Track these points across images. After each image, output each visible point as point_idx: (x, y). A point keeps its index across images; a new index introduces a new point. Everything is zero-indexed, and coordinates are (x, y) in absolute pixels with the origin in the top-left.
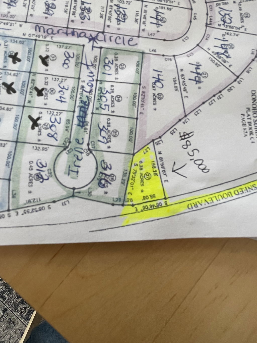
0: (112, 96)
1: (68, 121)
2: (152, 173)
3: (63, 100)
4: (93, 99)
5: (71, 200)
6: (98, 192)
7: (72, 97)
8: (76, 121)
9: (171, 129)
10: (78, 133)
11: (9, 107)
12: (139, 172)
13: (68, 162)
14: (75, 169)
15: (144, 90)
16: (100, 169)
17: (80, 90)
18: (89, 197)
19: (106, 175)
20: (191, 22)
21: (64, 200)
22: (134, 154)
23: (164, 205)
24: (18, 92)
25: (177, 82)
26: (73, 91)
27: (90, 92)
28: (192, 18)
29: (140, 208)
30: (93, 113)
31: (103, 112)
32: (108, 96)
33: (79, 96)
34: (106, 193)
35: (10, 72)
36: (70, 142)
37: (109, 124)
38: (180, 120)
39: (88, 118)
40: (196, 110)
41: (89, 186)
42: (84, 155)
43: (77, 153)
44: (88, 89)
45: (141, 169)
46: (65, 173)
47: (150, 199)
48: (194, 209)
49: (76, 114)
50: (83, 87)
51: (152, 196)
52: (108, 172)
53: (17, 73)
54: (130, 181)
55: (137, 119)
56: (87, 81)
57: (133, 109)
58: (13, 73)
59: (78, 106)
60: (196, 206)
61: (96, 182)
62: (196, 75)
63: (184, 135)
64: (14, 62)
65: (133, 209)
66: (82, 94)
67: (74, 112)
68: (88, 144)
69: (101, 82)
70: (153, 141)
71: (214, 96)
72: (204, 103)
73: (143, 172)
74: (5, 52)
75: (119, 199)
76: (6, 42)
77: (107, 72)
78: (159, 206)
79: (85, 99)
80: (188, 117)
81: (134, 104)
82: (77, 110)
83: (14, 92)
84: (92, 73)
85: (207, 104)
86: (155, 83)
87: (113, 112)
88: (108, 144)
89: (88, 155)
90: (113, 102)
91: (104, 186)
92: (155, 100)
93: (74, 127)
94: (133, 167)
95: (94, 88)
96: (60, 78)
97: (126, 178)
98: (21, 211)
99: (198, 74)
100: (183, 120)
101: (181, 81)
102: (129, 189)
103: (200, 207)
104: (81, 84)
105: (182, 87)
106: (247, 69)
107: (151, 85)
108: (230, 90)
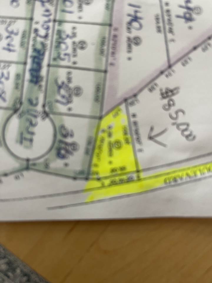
0: (74, 43)
2: (123, 141)
3: (11, 48)
4: (49, 47)
5: (25, 173)
6: (57, 164)
7: (22, 44)
8: (28, 76)
9: (150, 85)
10: (30, 91)
12: (107, 140)
13: (20, 127)
14: (28, 136)
15: (116, 33)
16: (59, 137)
17: (33, 35)
18: (46, 169)
19: (66, 144)
21: (17, 173)
22: (101, 118)
26: (24, 36)
27: (46, 36)
30: (49, 65)
31: (63, 63)
32: (69, 41)
33: (31, 43)
34: (66, 165)
36: (21, 103)
37: (69, 80)
38: (162, 73)
41: (46, 157)
43: (29, 117)
44: (42, 32)
45: (110, 136)
46: (17, 141)
47: (119, 172)
50: (36, 31)
51: (122, 168)
54: (97, 151)
55: (105, 72)
56: (41, 23)
59: (31, 57)
61: (54, 152)
62: (185, 10)
63: (167, 93)
66: (35, 40)
67: (25, 63)
68: (44, 106)
70: (126, 100)
72: (195, 48)
75: (82, 172)
77: (68, 9)
79: (39, 47)
81: (102, 52)
82: (29, 61)
84: (47, 11)
86: (130, 23)
87: (75, 63)
89: (43, 119)
90: (74, 50)
91: (63, 157)
92: (129, 46)
97: (91, 147)
99: (188, 8)
100: (166, 73)
104: (34, 26)
105: (167, 27)
107: (125, 26)
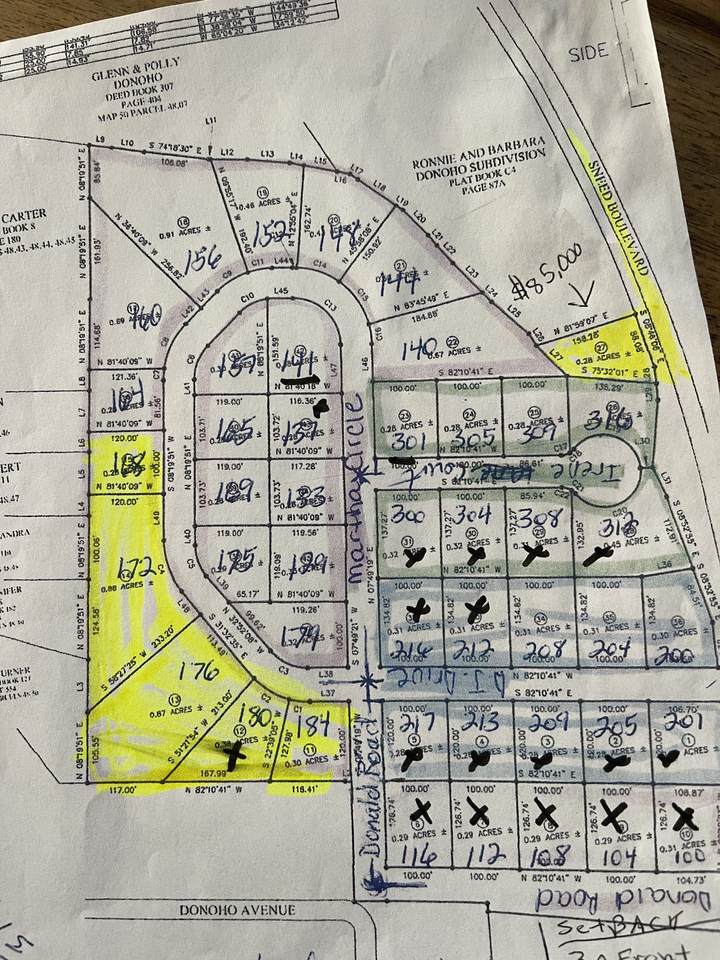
0: (467, 426)
1: (523, 497)
2: (595, 341)
3: (485, 511)
4: (476, 460)
5: (659, 471)
6: (640, 428)
7: (479, 498)
8: (522, 483)
9: (511, 316)
10: (543, 477)
11: (512, 602)
12: (596, 364)
13: (596, 485)
14: (607, 471)
15: (446, 372)
16: (602, 429)
17: (463, 485)
18: (651, 442)
19: (609, 419)
20: (293, 298)
21: (662, 482)
22: (567, 376)
23: (646, 316)
24: (483, 593)
25: (420, 314)
26: (466, 497)
27: (462, 465)
28: (285, 295)
29: (657, 355)
30: (504, 456)
31: (498, 438)
32: (466, 434)
33: (474, 485)
34: (640, 415)
35: (447, 615)
36: (562, 487)
37: (521, 425)
38: (492, 302)
39: (515, 462)
40: (468, 275)
41: (633, 445)
42: (580, 460)
43: (579, 473)
44: (457, 472)
45: (590, 360)
46: (616, 487)
47: (641, 340)
48: (646, 264)
49: (509, 484)
50: (455, 481)
51: (634, 336)
52: (604, 415)
53: (447, 601)
54: (614, 376)
55: (501, 378)
56: (444, 476)
57: (486, 387)
58: (447, 609)
59: (494, 483)
60: (640, 262)
61: (624, 434)
62: (403, 281)
63: (518, 292)
64: (428, 610)
65: (662, 366)
66: (469, 481)
67: (505, 489)
68: (561, 455)
69: (440, 449)
70: (536, 346)
71: (437, 245)
72: (453, 263)
73: (595, 356)
74: (410, 629)
75: (648, 392)
76: (390, 632)
77: (420, 442)
78: (650, 324)
79: (479, 473)
80: (483, 288)
81: (476, 387)
82: (500, 484)
83: (483, 599)
84: (425, 469)
85: (453, 257)
86: (429, 355)
87: (496, 421)
88: (556, 422)
89: (580, 454)
90: (476, 424)
91: (629, 420)
92: (461, 351)
93: (533, 484)
94: (590, 373)
95: (454, 461)
96: (444, 523)
97: (610, 385)
98: (691, 549)
99: (399, 278)
100: (491, 296)
101: (416, 307)
102: (628, 376)
103: (641, 256)
104: (450, 485)
105: (429, 304)
106: (378, 190)
107: (434, 361)
108: (422, 218)
